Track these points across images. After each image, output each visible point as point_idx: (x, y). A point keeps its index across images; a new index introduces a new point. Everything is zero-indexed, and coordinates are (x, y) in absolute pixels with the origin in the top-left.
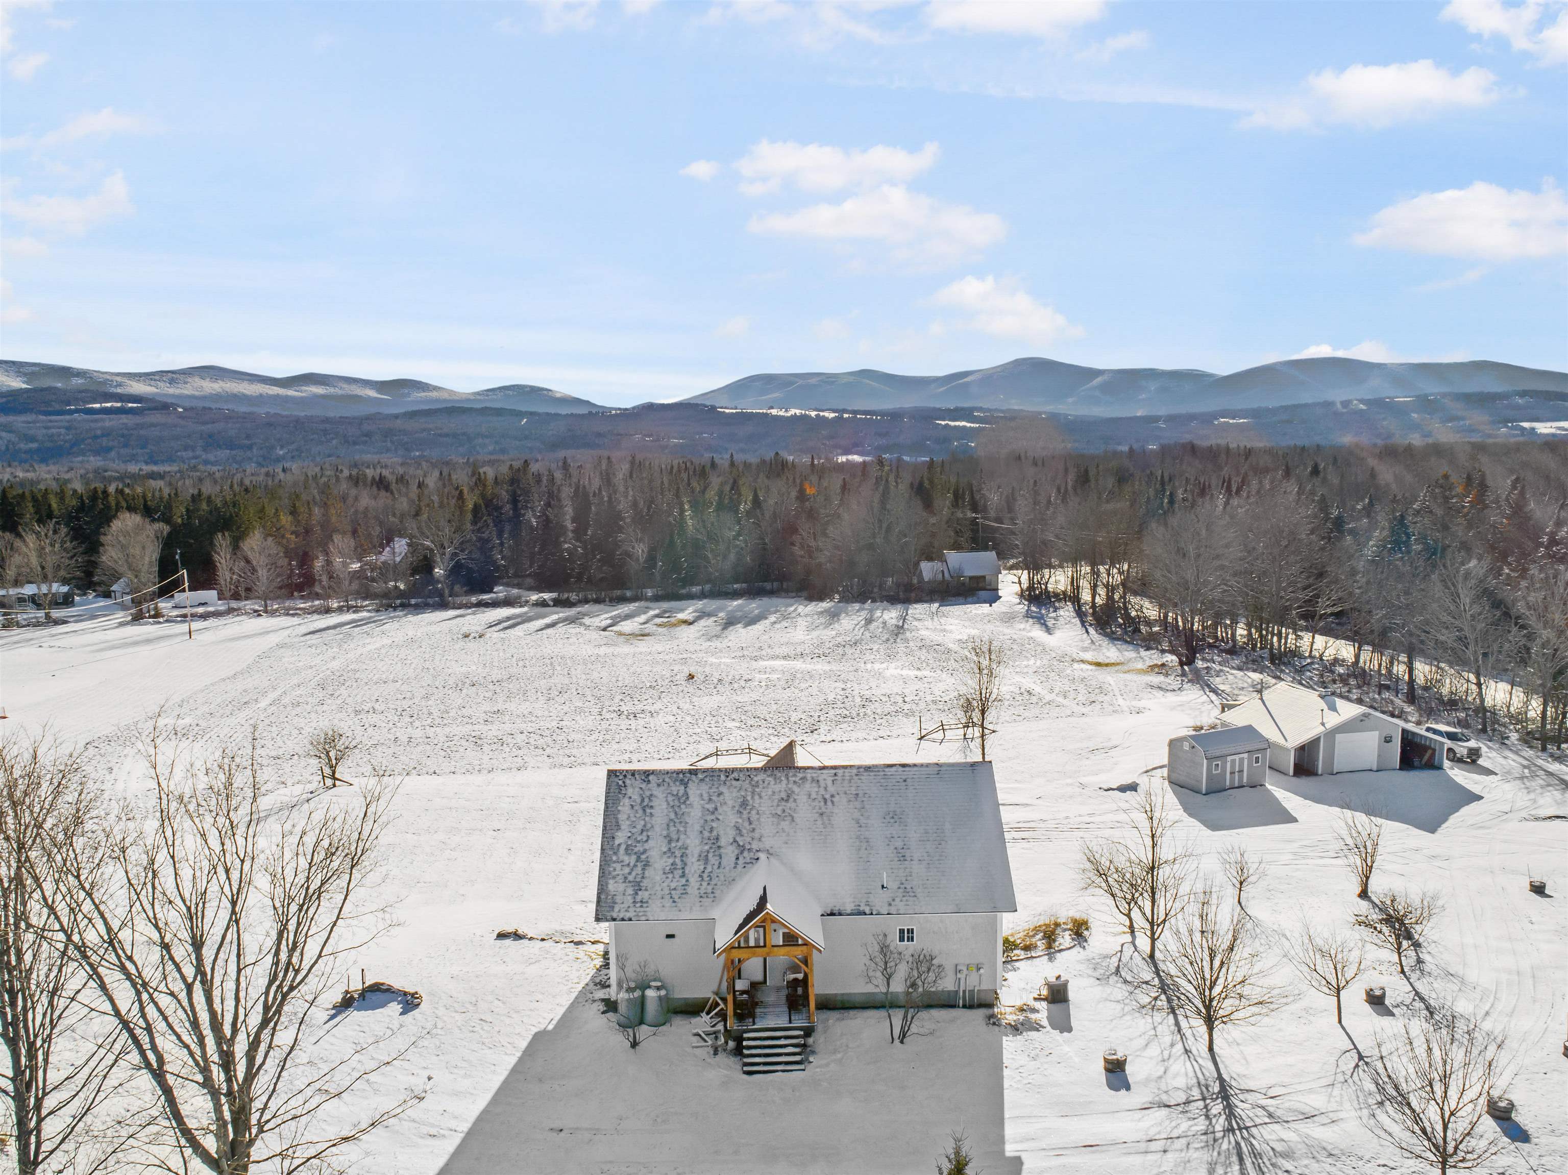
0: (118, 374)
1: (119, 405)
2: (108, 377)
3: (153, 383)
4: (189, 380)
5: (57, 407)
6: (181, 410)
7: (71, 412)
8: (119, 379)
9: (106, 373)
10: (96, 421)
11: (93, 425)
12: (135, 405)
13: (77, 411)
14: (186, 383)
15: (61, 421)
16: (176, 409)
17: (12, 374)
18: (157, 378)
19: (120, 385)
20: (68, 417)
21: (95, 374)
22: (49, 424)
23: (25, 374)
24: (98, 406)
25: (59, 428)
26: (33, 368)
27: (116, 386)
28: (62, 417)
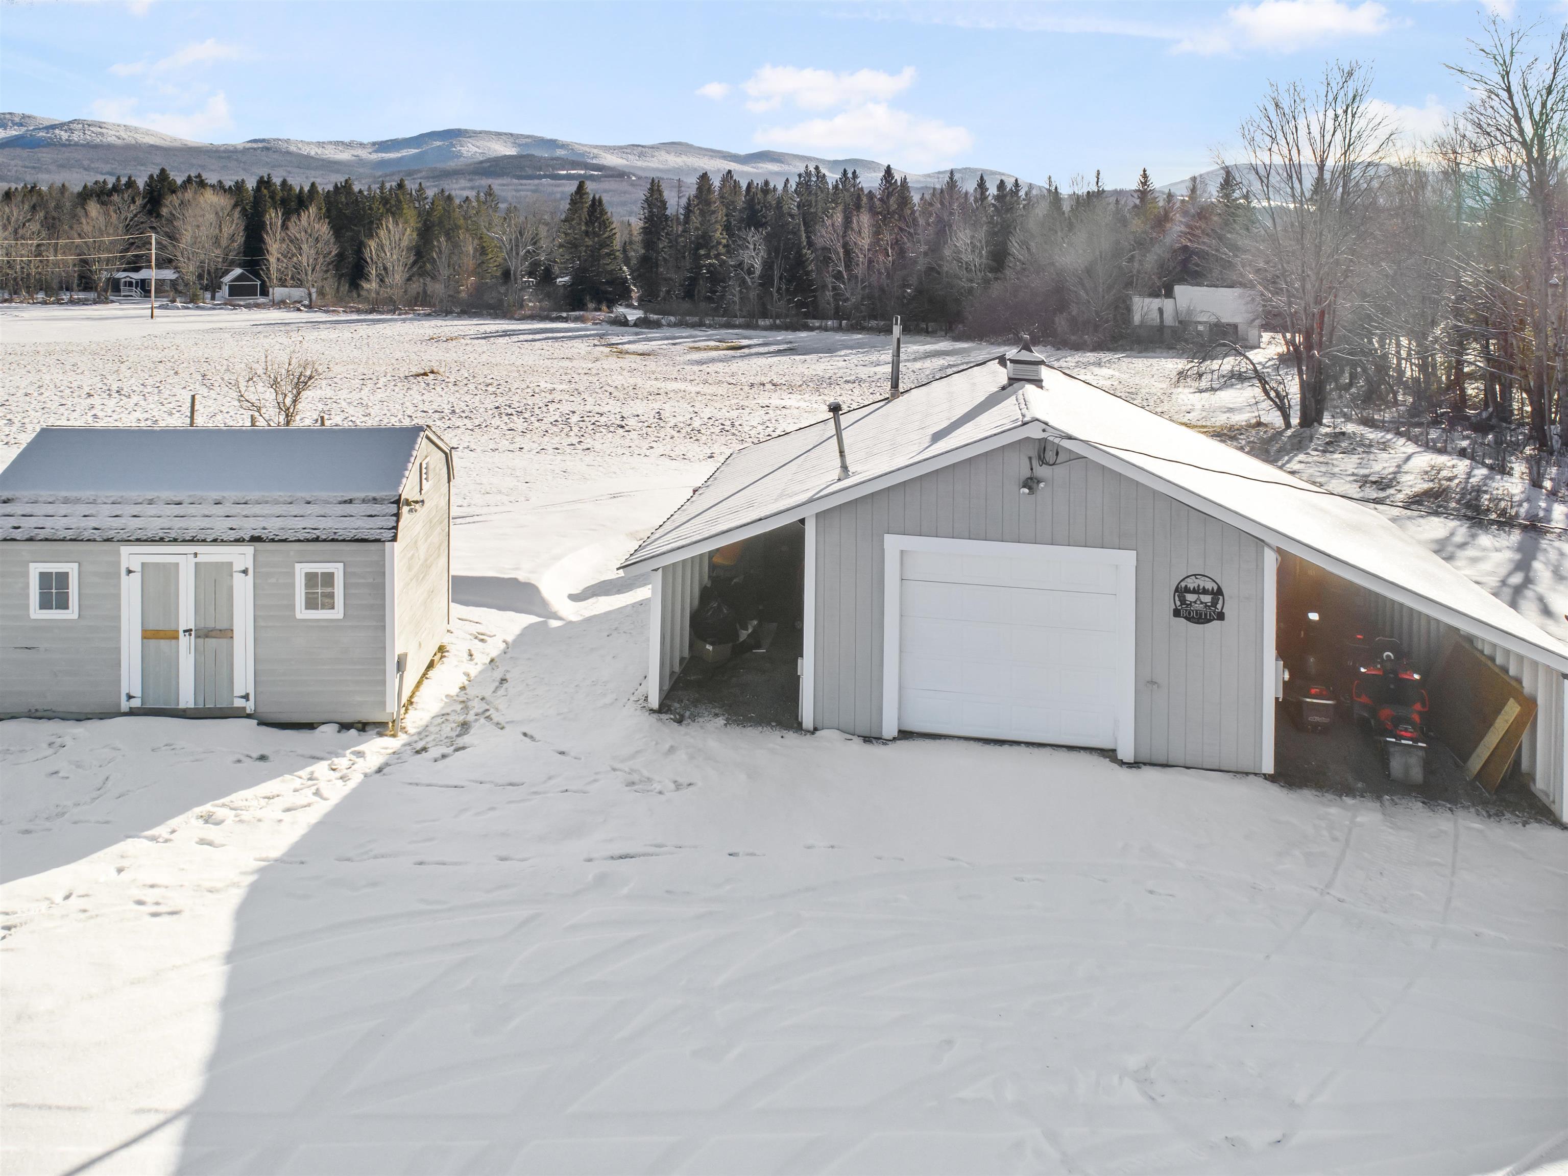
0: (596, 147)
1: (582, 172)
2: (588, 150)
3: (624, 156)
4: (656, 154)
5: (530, 172)
6: (634, 178)
7: (540, 177)
8: (595, 151)
9: (586, 145)
10: (559, 186)
11: (555, 189)
12: (596, 173)
13: (545, 176)
14: (653, 156)
15: (530, 184)
16: (629, 177)
17: (509, 144)
18: (629, 151)
19: (595, 157)
20: (536, 182)
21: (577, 146)
22: (520, 187)
23: (520, 145)
24: (565, 172)
25: (528, 191)
26: (527, 140)
27: (593, 158)
28: (529, 181)
